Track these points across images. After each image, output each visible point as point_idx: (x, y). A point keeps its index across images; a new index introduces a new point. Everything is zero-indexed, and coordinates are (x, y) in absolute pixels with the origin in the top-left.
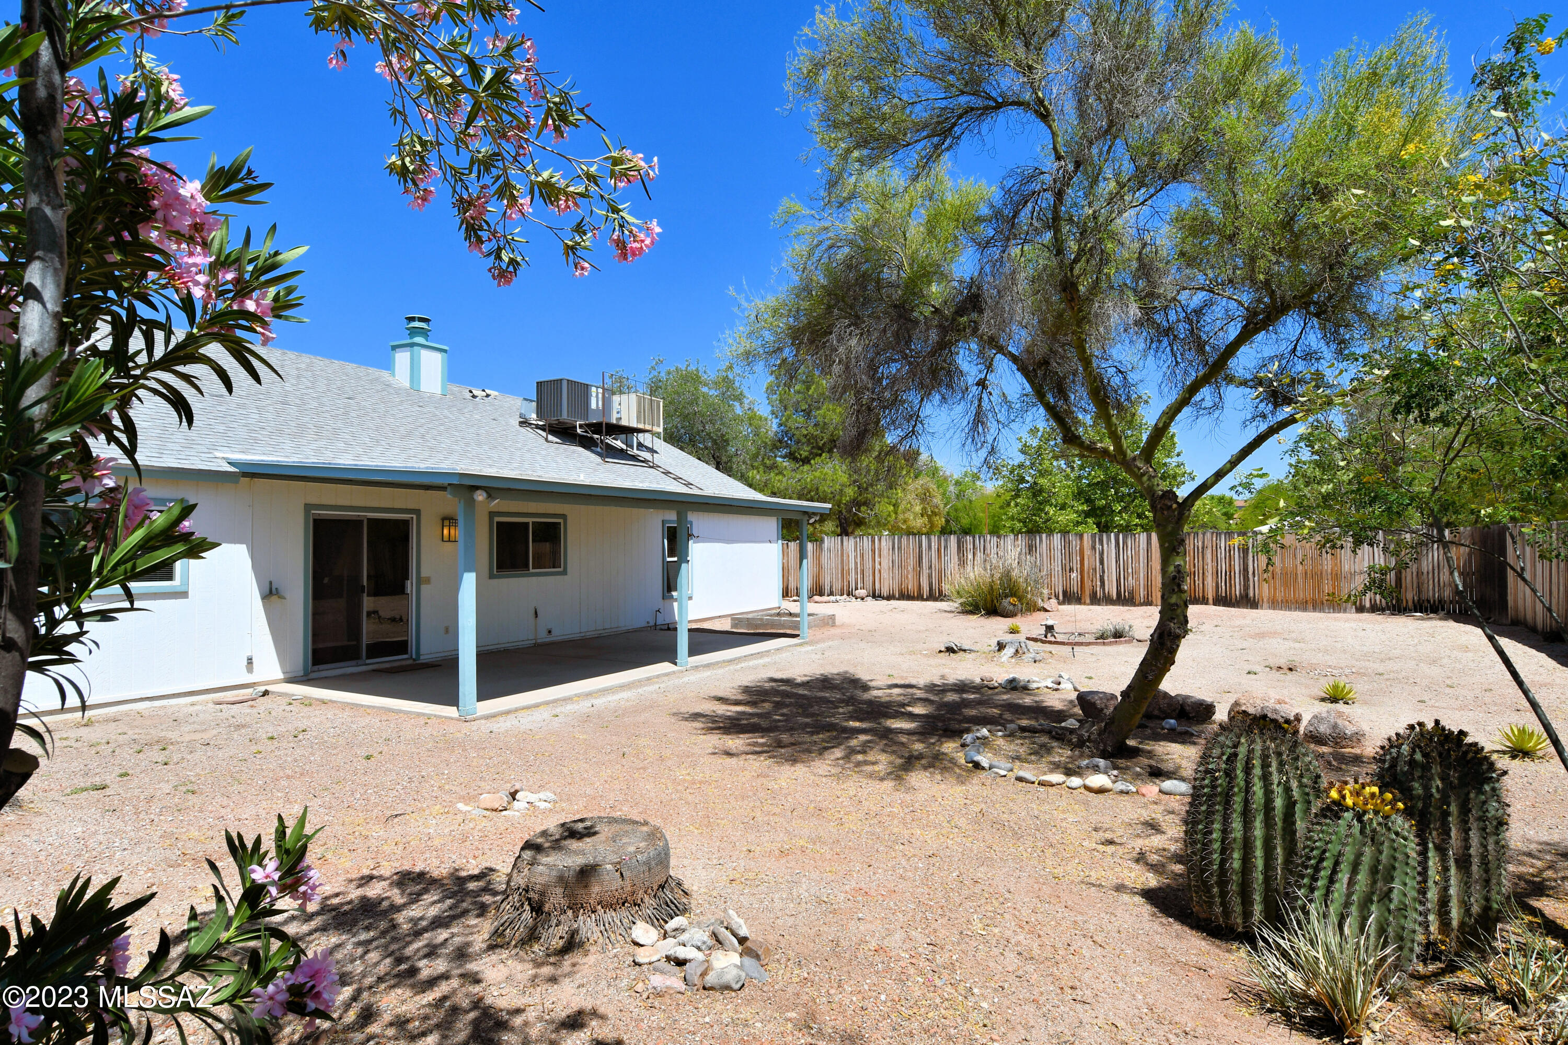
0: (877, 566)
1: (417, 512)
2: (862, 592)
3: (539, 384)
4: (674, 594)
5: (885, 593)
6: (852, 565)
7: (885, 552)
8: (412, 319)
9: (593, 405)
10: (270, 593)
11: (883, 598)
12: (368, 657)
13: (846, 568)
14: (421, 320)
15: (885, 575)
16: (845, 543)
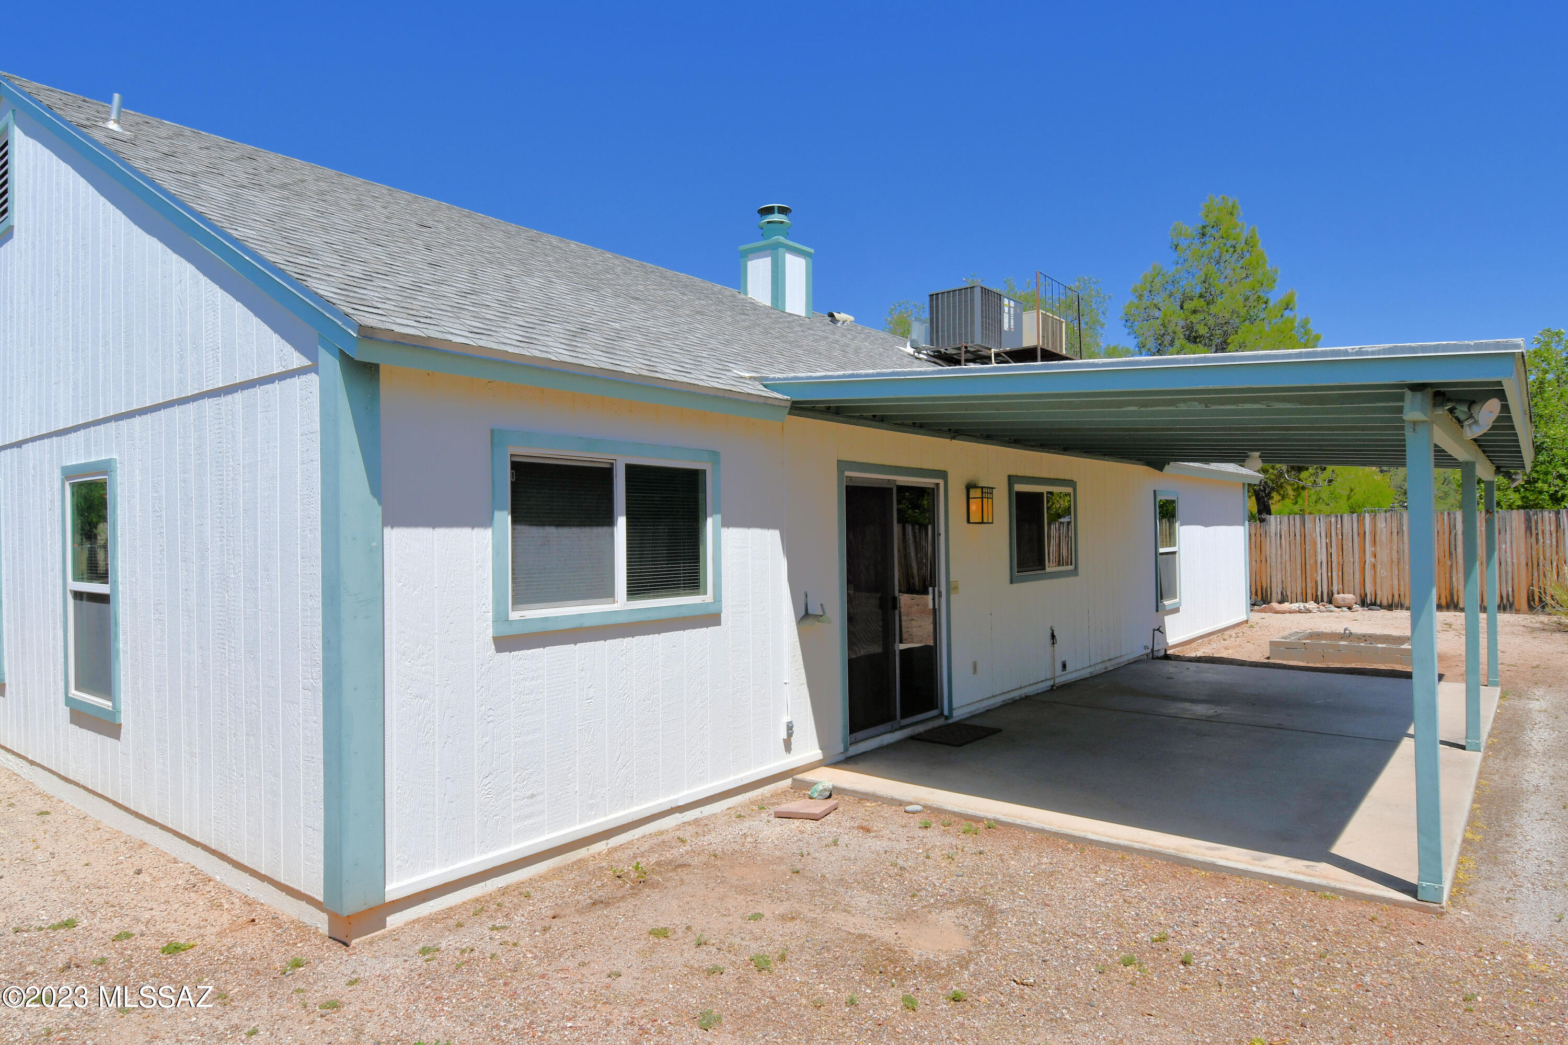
0: (1369, 559)
1: (943, 475)
2: (1349, 597)
3: (933, 297)
4: (1168, 603)
5: (1384, 598)
6: (1322, 557)
7: (1383, 536)
8: (770, 211)
9: (1006, 327)
10: (805, 616)
11: (1381, 606)
12: (903, 717)
13: (1310, 562)
14: (783, 211)
15: (1382, 572)
16: (1308, 525)
